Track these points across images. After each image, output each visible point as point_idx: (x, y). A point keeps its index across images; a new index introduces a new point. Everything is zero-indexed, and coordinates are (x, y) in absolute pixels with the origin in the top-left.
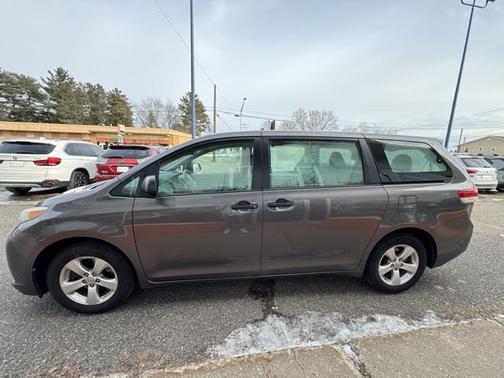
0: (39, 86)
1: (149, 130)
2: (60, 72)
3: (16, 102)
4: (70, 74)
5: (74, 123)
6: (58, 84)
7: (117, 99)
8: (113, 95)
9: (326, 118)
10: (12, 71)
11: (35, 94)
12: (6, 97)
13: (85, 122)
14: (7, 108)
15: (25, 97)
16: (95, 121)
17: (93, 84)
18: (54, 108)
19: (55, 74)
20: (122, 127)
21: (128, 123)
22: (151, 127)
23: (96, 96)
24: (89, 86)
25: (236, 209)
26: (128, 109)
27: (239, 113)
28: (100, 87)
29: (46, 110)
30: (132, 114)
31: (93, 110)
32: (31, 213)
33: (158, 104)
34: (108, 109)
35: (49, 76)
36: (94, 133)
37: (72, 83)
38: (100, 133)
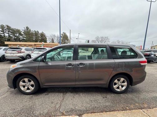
0: (21, 32)
1: (51, 44)
2: (27, 27)
3: (15, 36)
4: (30, 28)
5: (31, 42)
6: (26, 31)
7: (43, 35)
8: (41, 34)
9: (106, 39)
10: (15, 28)
11: (20, 34)
12: (13, 35)
13: (33, 41)
14: (13, 38)
15: (18, 35)
16: (36, 41)
17: (36, 31)
18: (25, 38)
19: (26, 28)
20: (43, 43)
21: (46, 42)
22: (52, 42)
23: (37, 34)
24: (35, 31)
25: (68, 66)
26: (46, 37)
27: (77, 38)
28: (38, 31)
29: (23, 38)
30: (47, 39)
31: (36, 38)
32: (13, 66)
33: (54, 36)
34: (40, 37)
35: (24, 29)
36: (36, 45)
37: (30, 30)
38: (37, 44)
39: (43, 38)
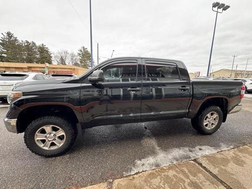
2: (9, 34)
5: (18, 62)
6: (7, 40)
7: (43, 50)
8: (41, 48)
13: (22, 61)
16: (30, 61)
17: (30, 41)
18: (5, 53)
19: (6, 35)
20: (47, 64)
21: (50, 63)
22: (62, 64)
24: (28, 42)
26: (49, 55)
28: (34, 43)
30: (51, 57)
33: (66, 53)
35: (3, 36)
36: (31, 67)
37: (16, 40)
38: (34, 67)
39: (44, 56)
